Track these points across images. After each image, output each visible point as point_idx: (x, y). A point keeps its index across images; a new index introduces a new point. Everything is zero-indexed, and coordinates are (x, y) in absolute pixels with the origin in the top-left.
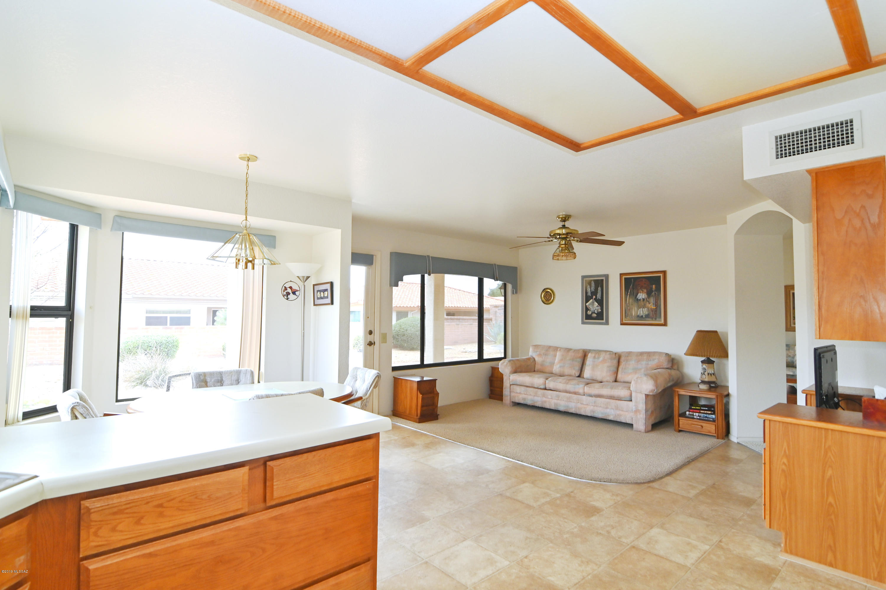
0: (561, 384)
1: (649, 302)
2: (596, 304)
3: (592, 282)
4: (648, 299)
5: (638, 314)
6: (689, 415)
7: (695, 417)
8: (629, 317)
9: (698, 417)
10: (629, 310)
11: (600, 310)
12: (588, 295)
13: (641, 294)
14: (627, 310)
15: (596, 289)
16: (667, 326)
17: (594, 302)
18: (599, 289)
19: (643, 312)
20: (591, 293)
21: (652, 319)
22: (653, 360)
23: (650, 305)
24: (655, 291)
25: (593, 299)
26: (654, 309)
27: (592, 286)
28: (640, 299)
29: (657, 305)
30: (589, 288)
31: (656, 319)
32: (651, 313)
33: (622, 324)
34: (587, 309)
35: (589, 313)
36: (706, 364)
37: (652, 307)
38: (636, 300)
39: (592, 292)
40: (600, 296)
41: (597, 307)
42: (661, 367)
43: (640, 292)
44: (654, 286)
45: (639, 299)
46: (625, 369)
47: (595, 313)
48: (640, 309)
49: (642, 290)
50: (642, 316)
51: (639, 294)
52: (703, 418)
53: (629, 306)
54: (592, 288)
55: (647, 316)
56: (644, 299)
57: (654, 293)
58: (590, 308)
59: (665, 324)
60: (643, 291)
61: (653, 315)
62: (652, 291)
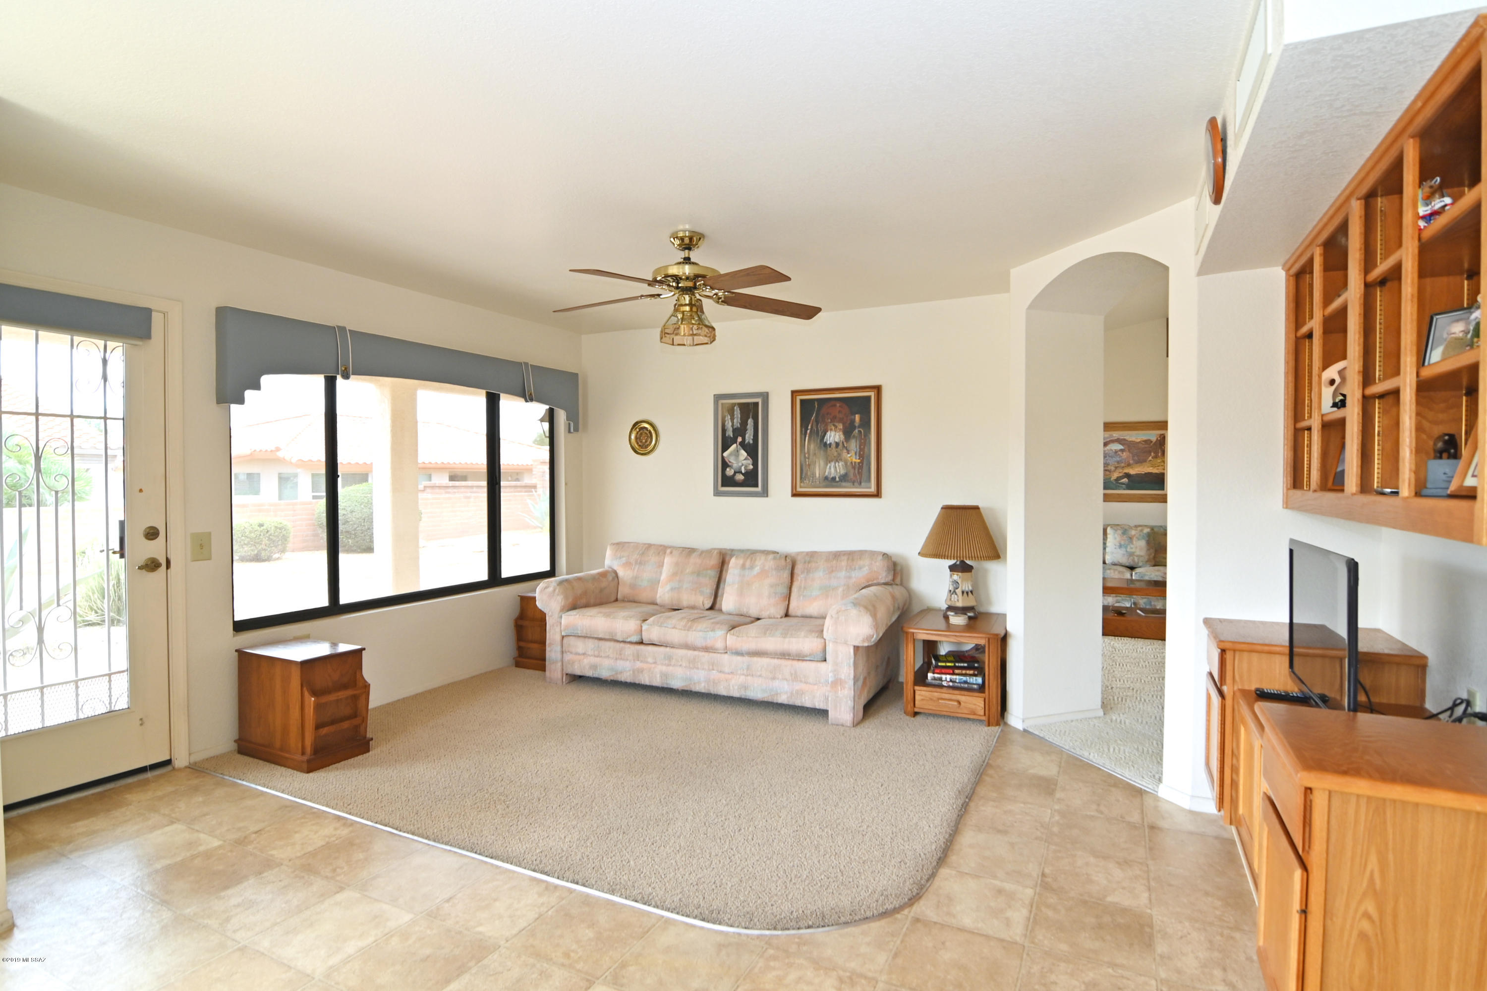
0: (677, 631)
1: (847, 449)
2: (743, 454)
3: (735, 408)
4: (845, 443)
5: (827, 474)
6: (932, 679)
7: (945, 684)
8: (809, 481)
9: (951, 684)
10: (809, 465)
11: (751, 467)
12: (727, 435)
13: (833, 433)
14: (804, 464)
15: (744, 423)
16: (881, 497)
17: (740, 449)
18: (750, 422)
19: (835, 469)
20: (734, 430)
21: (854, 485)
22: (860, 568)
23: (849, 455)
24: (859, 427)
25: (738, 443)
26: (857, 464)
27: (735, 416)
28: (830, 444)
29: (863, 455)
30: (730, 420)
31: (860, 483)
32: (852, 471)
33: (795, 495)
34: (725, 465)
35: (729, 472)
36: (960, 574)
37: (854, 460)
38: (822, 446)
39: (736, 429)
40: (752, 438)
41: (744, 460)
42: (875, 582)
43: (831, 430)
44: (857, 417)
45: (828, 442)
46: (805, 588)
47: (741, 472)
48: (829, 465)
49: (834, 425)
50: (834, 479)
51: (828, 433)
52: (959, 685)
53: (808, 458)
54: (735, 421)
55: (844, 478)
56: (837, 444)
57: (857, 431)
58: (730, 462)
59: (878, 494)
60: (836, 427)
61: (855, 475)
62: (854, 428)
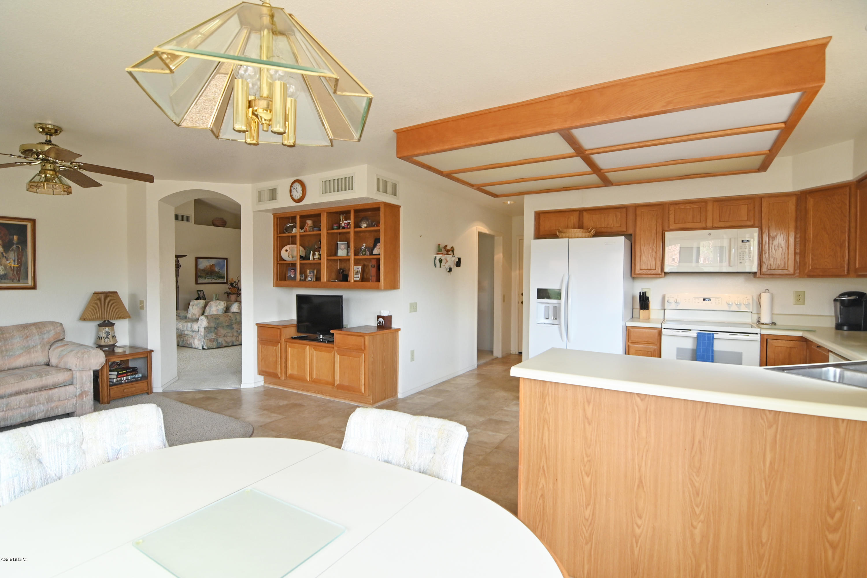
1: (6, 258)
4: (4, 254)
6: (116, 382)
7: (123, 382)
9: (127, 381)
16: (36, 289)
21: (13, 281)
22: (48, 332)
23: (8, 262)
24: (17, 244)
26: (16, 269)
29: (20, 262)
31: (19, 280)
32: (11, 272)
36: (110, 327)
37: (13, 265)
42: (58, 339)
44: (15, 238)
46: (7, 351)
52: (131, 380)
55: (4, 277)
57: (15, 246)
59: (34, 287)
61: (13, 275)
62: (13, 244)
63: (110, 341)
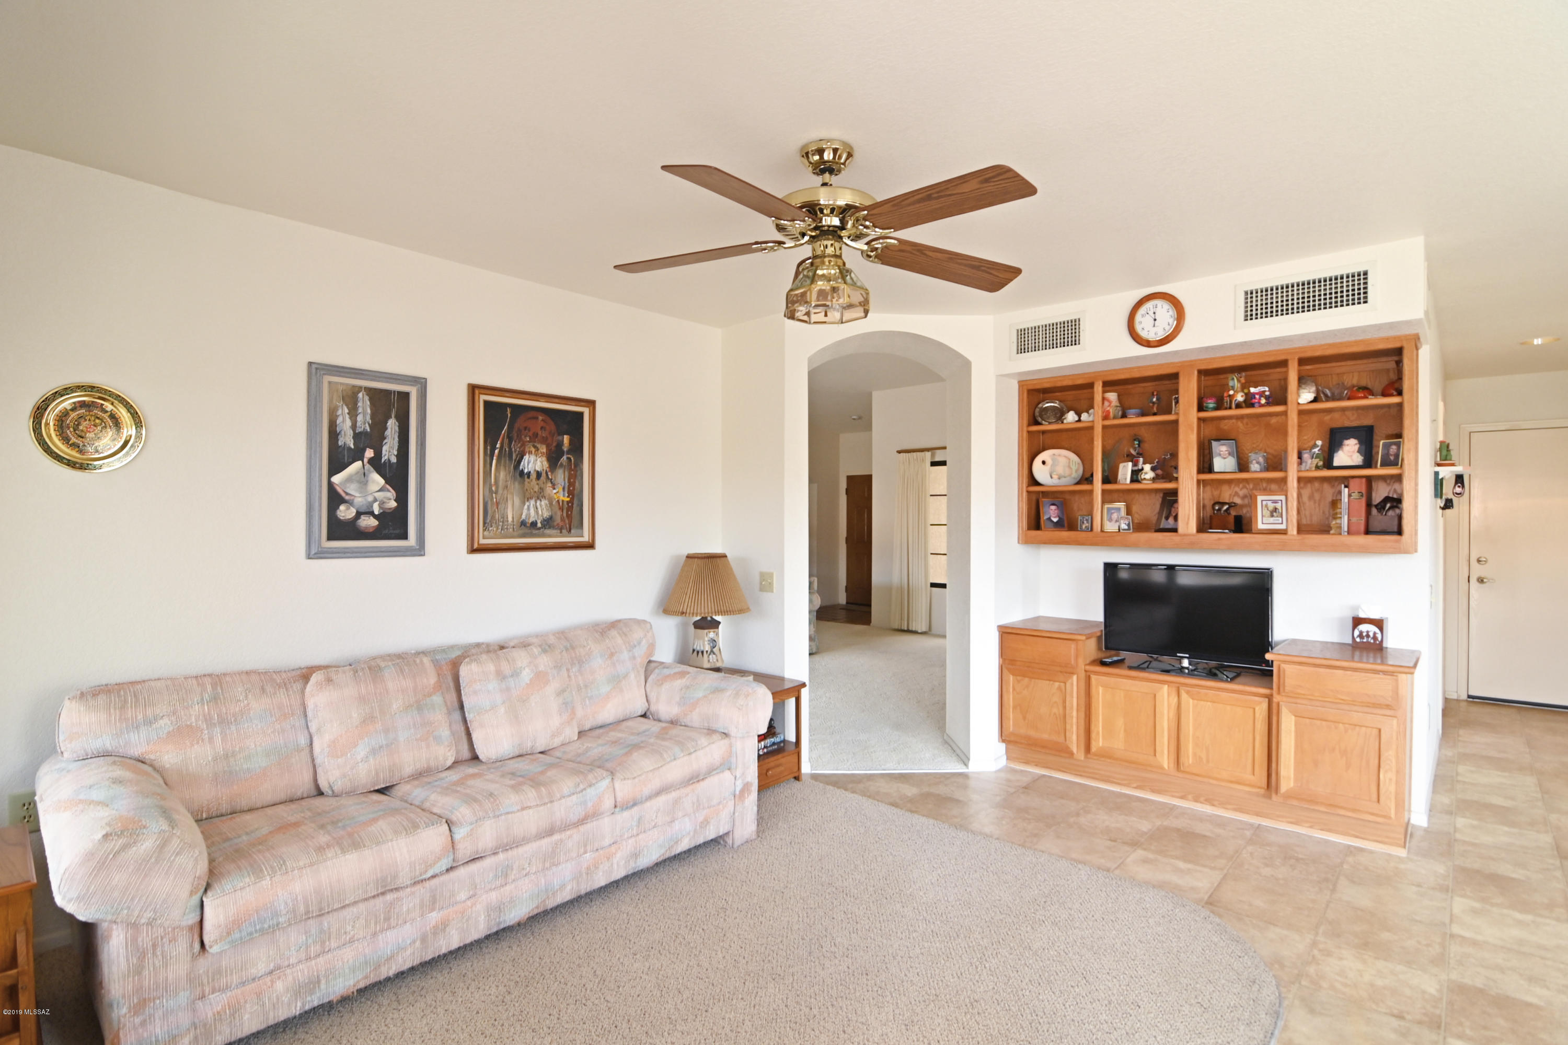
1: (552, 483)
2: (377, 480)
3: (360, 395)
4: (549, 473)
5: (523, 517)
8: (497, 529)
10: (497, 504)
11: (393, 504)
12: (340, 443)
13: (533, 458)
14: (489, 503)
15: (379, 427)
16: (595, 549)
17: (370, 472)
18: (392, 424)
19: (536, 511)
20: (357, 436)
21: (561, 532)
23: (555, 491)
24: (568, 453)
25: (366, 460)
26: (565, 503)
27: (360, 410)
28: (529, 474)
29: (574, 492)
30: (347, 416)
31: (570, 530)
32: (559, 513)
33: (473, 550)
34: (335, 498)
35: (345, 513)
37: (562, 498)
38: (517, 474)
39: (360, 433)
40: (396, 453)
41: (380, 491)
43: (530, 453)
44: (566, 439)
45: (526, 471)
47: (371, 513)
48: (527, 504)
49: (535, 447)
50: (534, 524)
51: (526, 457)
53: (496, 493)
54: (360, 418)
55: (548, 523)
56: (539, 475)
57: (565, 457)
58: (347, 494)
59: (592, 545)
60: (537, 449)
61: (562, 519)
62: (562, 454)
63: (717, 660)
